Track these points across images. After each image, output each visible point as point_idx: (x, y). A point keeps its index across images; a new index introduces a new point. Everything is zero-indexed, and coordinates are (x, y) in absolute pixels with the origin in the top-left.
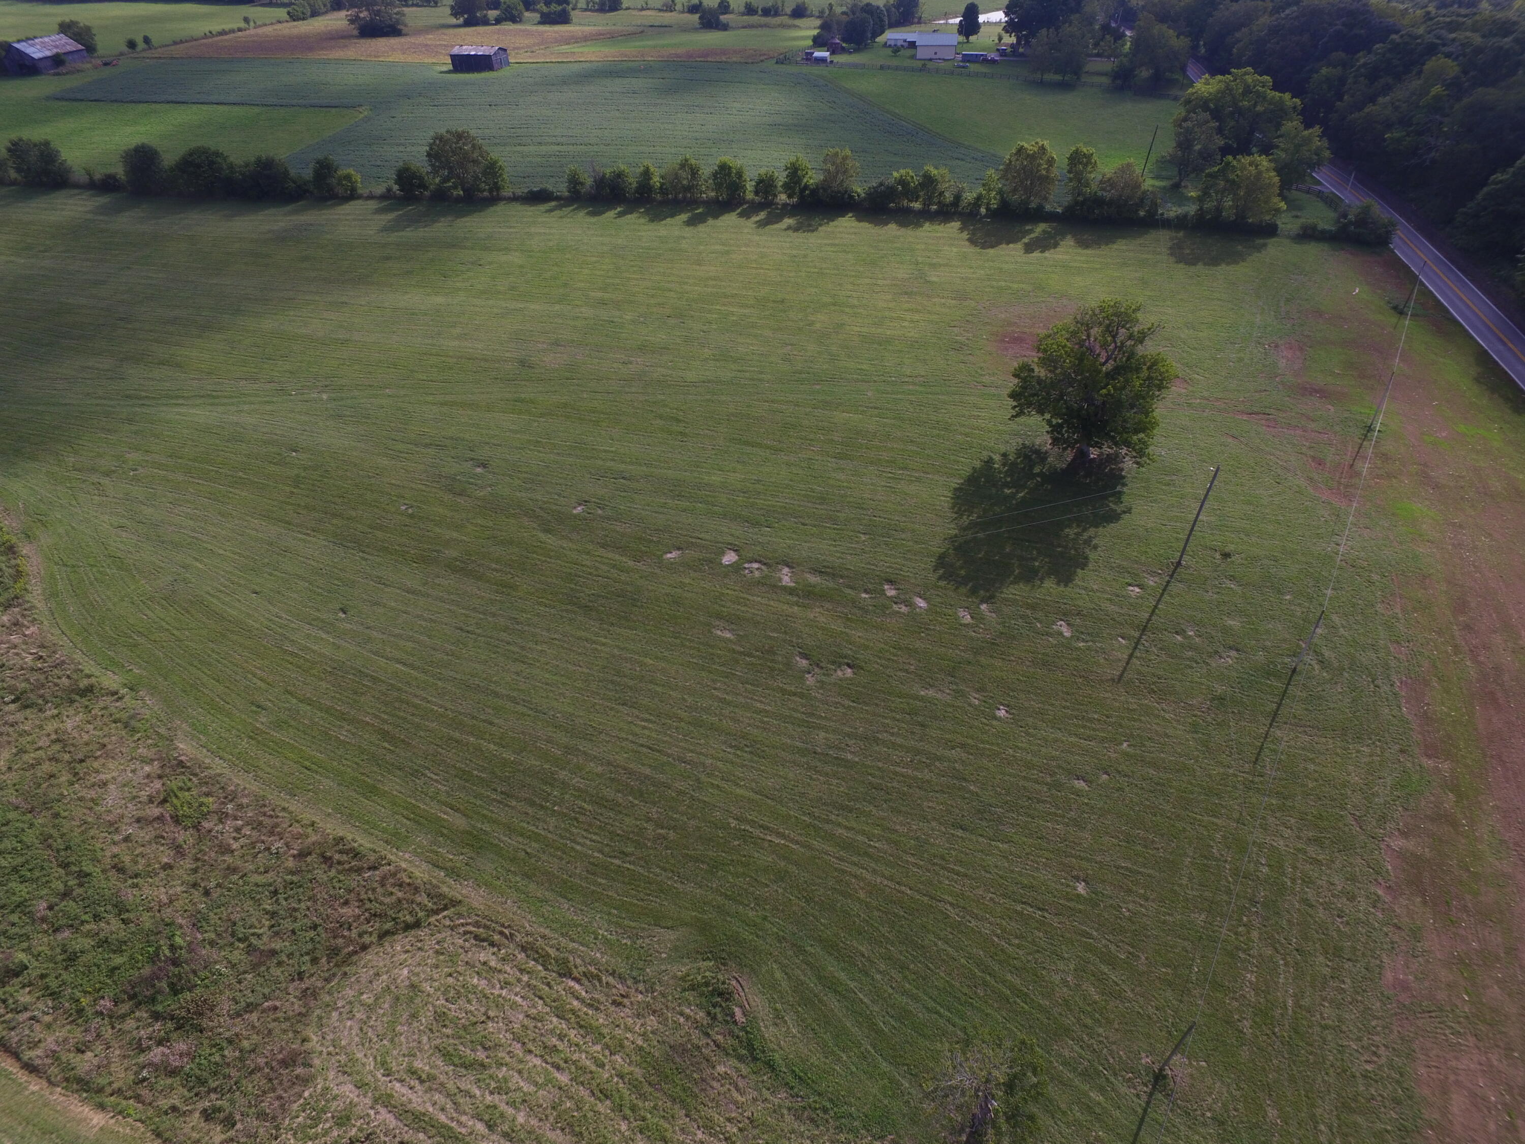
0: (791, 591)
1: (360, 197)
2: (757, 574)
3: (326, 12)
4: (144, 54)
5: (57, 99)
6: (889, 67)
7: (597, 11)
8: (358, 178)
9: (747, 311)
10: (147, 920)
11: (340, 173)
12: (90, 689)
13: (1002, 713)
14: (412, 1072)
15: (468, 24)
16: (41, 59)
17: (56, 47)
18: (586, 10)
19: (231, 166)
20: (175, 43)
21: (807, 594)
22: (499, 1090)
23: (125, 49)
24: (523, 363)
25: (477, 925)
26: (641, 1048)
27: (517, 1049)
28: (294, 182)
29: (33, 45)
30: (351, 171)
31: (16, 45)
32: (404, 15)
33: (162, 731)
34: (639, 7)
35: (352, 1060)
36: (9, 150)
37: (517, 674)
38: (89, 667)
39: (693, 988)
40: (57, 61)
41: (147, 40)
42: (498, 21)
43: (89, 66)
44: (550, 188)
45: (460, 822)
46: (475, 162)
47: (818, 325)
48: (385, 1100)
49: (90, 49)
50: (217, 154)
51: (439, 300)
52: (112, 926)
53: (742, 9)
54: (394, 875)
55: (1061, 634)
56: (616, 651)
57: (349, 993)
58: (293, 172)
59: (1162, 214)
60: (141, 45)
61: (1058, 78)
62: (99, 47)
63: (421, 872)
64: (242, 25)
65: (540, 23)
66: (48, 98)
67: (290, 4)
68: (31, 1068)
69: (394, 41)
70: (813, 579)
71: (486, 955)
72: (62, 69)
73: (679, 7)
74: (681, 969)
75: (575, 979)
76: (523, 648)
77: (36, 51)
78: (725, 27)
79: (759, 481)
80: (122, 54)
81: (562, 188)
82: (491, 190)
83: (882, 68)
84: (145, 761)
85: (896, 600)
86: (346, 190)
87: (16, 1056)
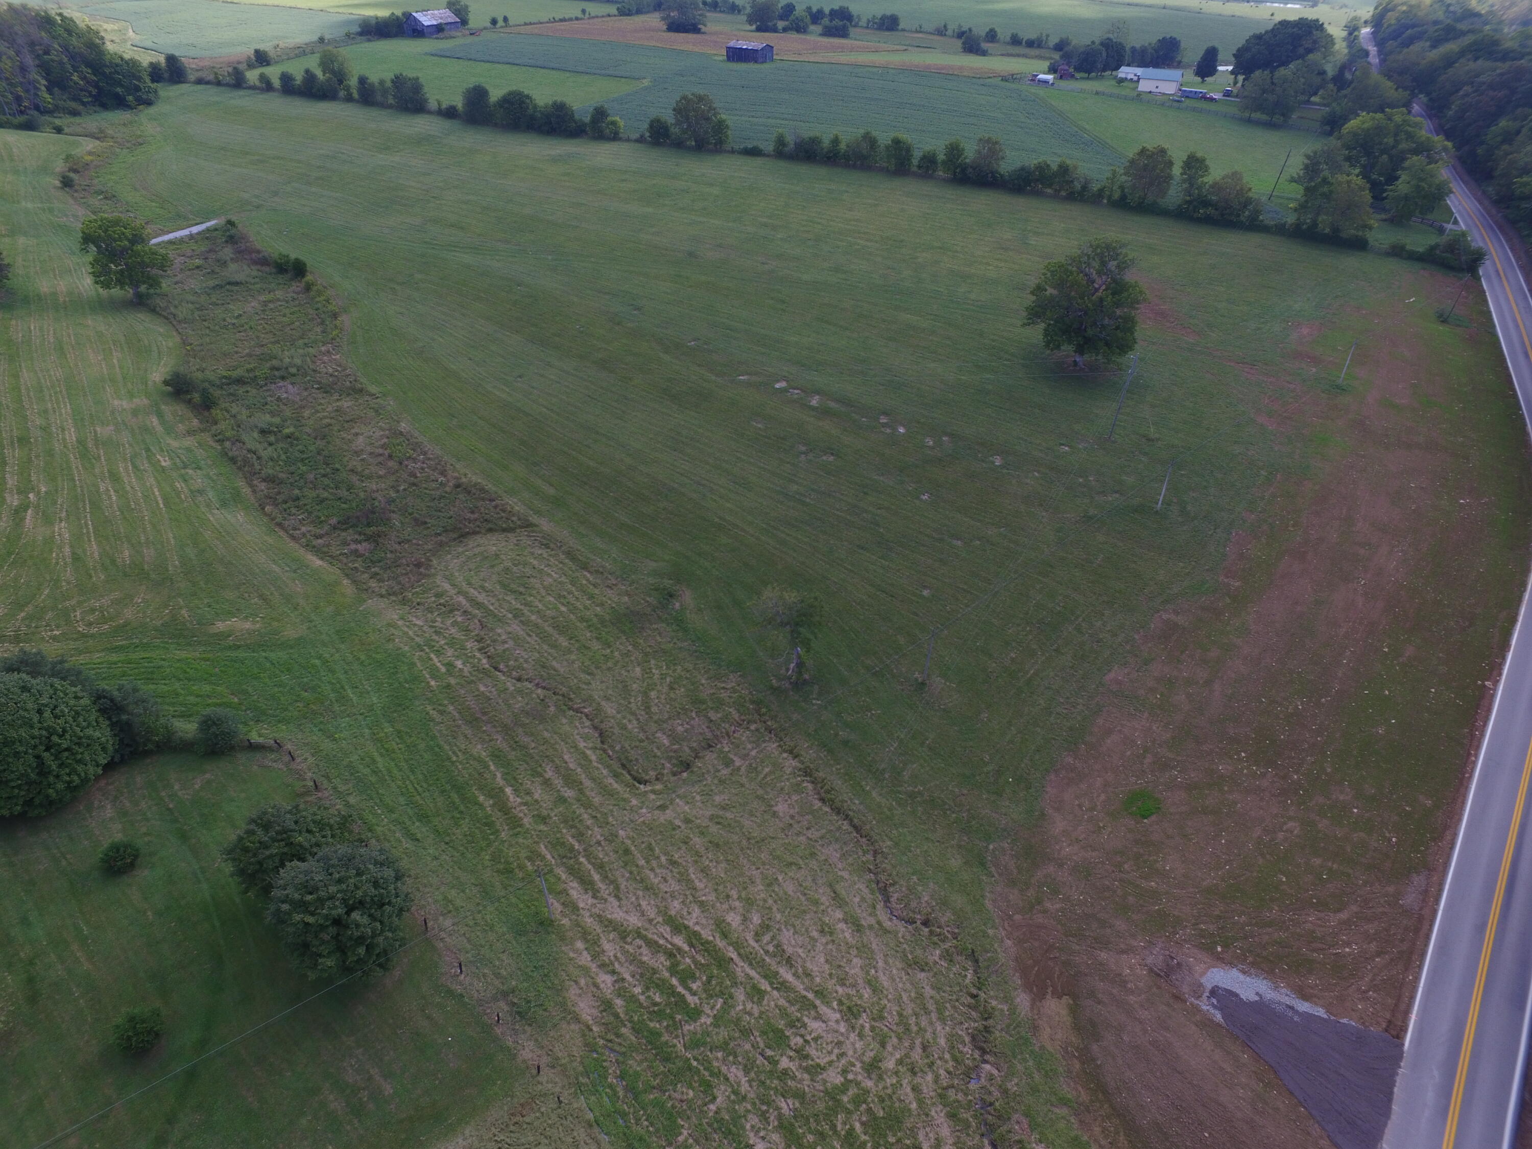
0: (814, 409)
1: (620, 139)
2: (796, 396)
3: (648, 12)
4: (502, 30)
5: (432, 55)
6: (1103, 94)
7: (876, 29)
8: (622, 124)
9: (869, 244)
10: (362, 495)
11: (609, 119)
12: (361, 390)
13: (925, 497)
14: (483, 587)
15: (759, 30)
16: (428, 26)
17: (441, 18)
18: (867, 27)
19: (535, 106)
20: (526, 24)
21: (824, 413)
22: (526, 605)
23: (489, 25)
24: (691, 254)
25: (543, 537)
26: (613, 608)
27: (543, 592)
28: (576, 123)
29: (425, 15)
30: (618, 119)
31: (414, 14)
32: (706, 17)
33: (395, 418)
34: (914, 29)
35: (452, 575)
36: (393, 81)
37: (616, 425)
38: (363, 380)
39: (656, 590)
40: (439, 29)
41: (505, 19)
42: (785, 30)
43: (459, 34)
44: (762, 147)
45: (552, 491)
46: (708, 119)
47: (920, 260)
48: (466, 595)
49: (464, 22)
50: (528, 97)
51: (650, 210)
52: (344, 493)
53: (1008, 39)
54: (503, 505)
55: (993, 463)
56: (683, 423)
57: (460, 550)
58: (577, 117)
59: (1262, 221)
60: (501, 23)
61: (1264, 117)
62: (470, 22)
63: (519, 508)
64: (580, 15)
65: (821, 35)
66: (426, 54)
67: (620, 3)
68: (293, 538)
69: (691, 36)
70: (832, 404)
71: (544, 553)
72: (441, 35)
73: (949, 32)
74: (651, 580)
75: (589, 572)
76: (623, 412)
77: (426, 19)
78: (984, 53)
79: (823, 344)
80: (485, 28)
81: (769, 147)
82: (716, 144)
83: (1097, 93)
84: (382, 429)
85: (884, 425)
86: (611, 133)
87: (286, 531)
